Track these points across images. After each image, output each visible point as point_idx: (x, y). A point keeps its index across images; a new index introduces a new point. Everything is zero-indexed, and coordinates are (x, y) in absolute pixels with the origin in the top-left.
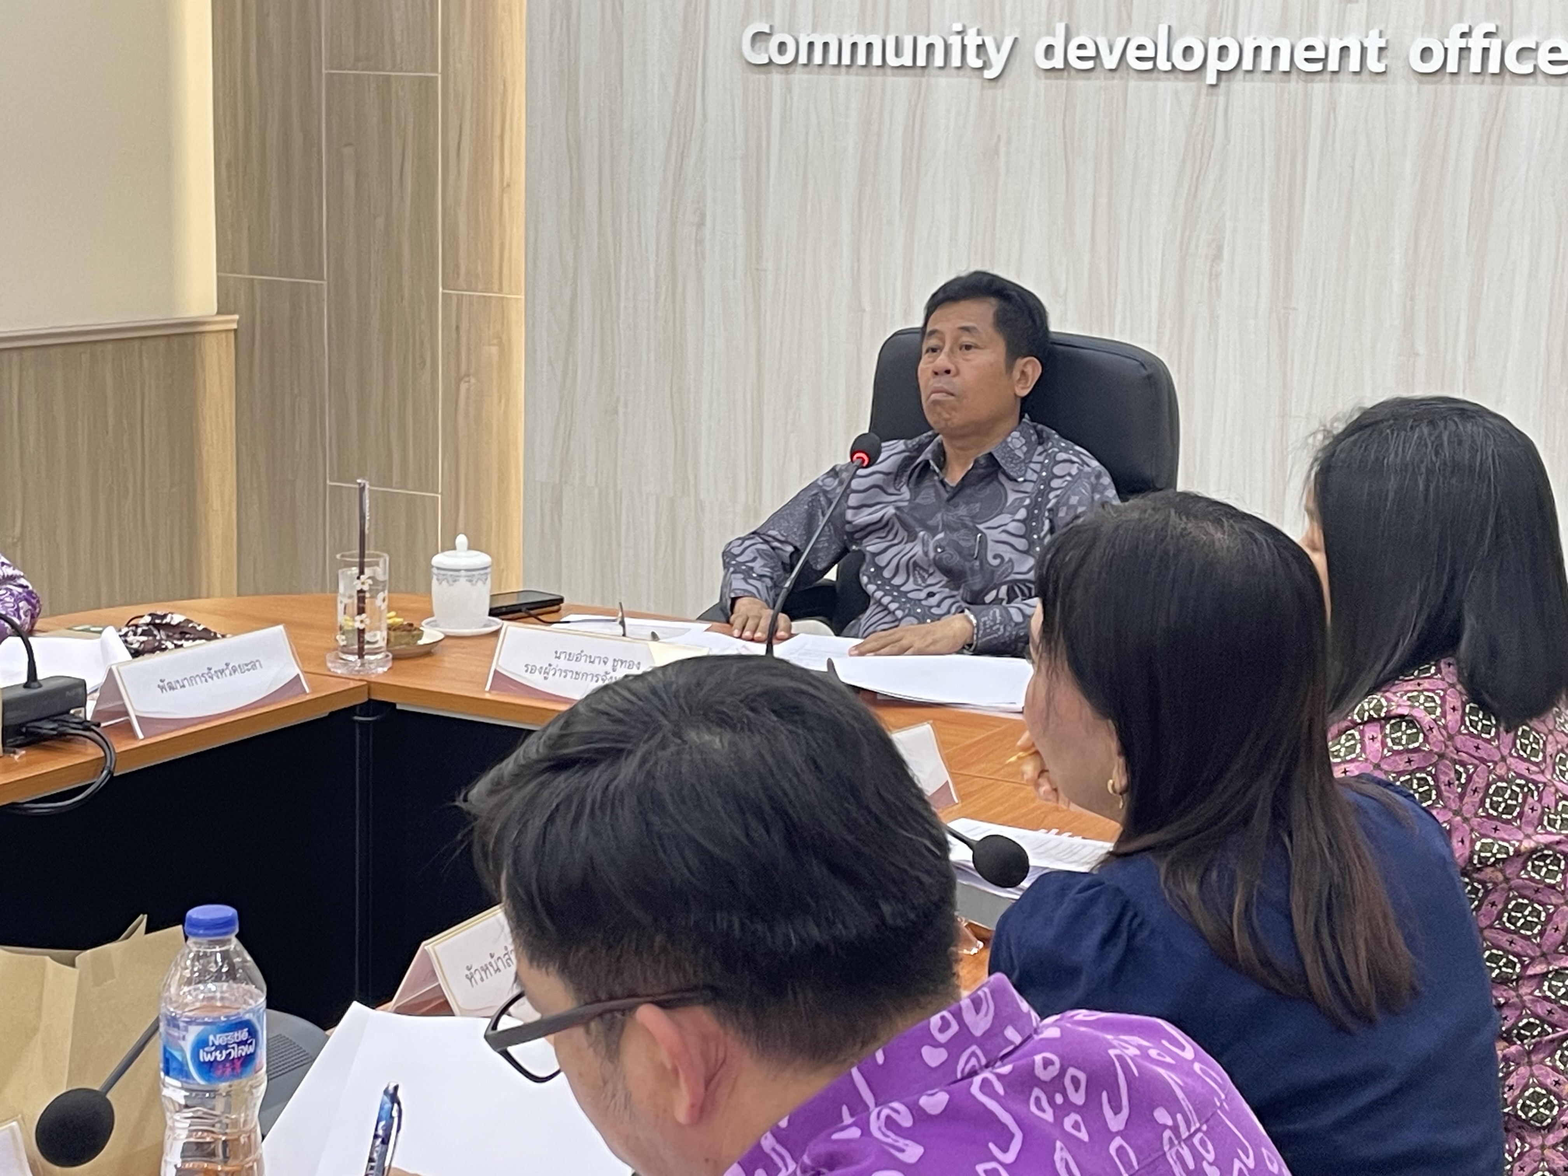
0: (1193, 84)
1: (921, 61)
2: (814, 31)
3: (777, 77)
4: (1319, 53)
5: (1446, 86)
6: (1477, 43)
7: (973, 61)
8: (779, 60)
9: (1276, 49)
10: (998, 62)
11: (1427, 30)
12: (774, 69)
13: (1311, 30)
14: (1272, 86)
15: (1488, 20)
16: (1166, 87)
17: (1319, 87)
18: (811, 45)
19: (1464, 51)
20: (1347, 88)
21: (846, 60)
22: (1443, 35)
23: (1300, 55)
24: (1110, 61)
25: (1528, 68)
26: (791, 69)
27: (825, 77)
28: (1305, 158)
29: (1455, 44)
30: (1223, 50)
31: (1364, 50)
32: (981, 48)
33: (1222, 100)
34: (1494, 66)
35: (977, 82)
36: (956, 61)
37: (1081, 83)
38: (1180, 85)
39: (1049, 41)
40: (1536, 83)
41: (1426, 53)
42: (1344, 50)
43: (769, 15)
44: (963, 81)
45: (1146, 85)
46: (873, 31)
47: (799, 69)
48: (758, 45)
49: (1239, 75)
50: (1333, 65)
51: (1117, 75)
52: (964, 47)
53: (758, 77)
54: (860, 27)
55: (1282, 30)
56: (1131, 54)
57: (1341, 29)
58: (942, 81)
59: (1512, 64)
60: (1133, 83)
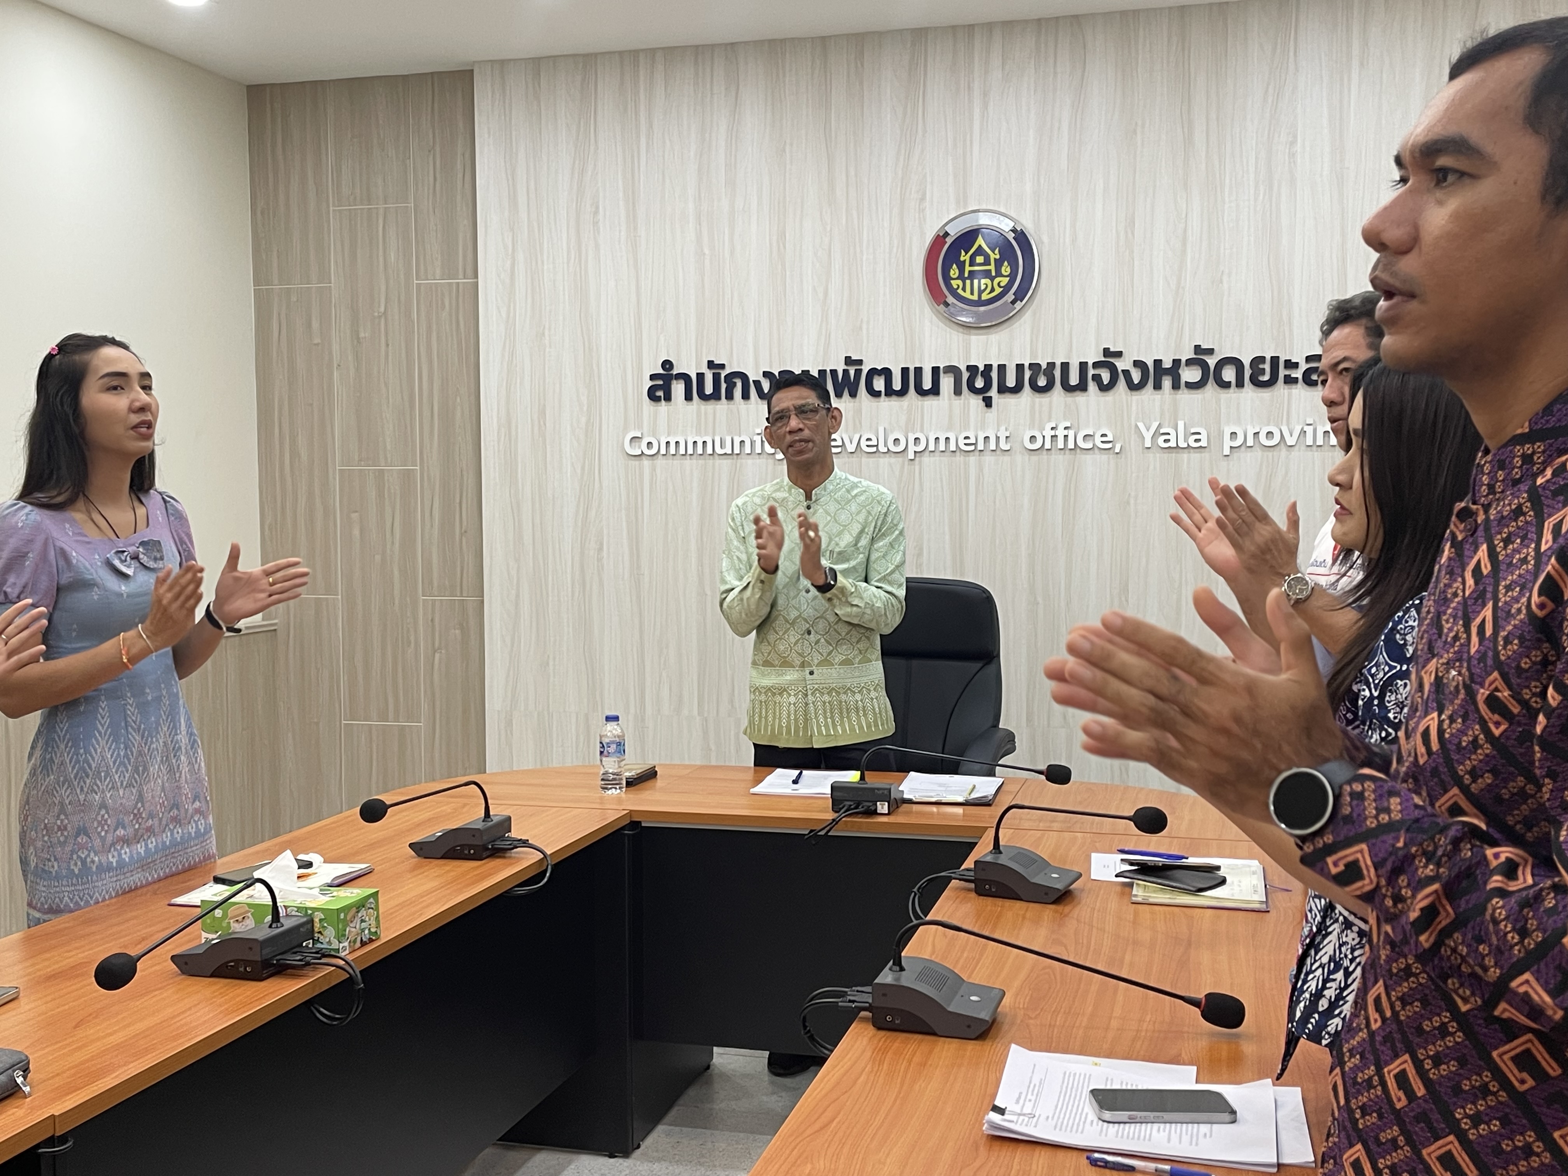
0: (900, 460)
1: (737, 450)
2: (669, 435)
3: (646, 462)
4: (972, 441)
5: (1044, 456)
6: (1061, 433)
8: (647, 452)
9: (947, 439)
11: (1032, 426)
12: (644, 457)
13: (966, 427)
14: (945, 459)
15: (1065, 420)
16: (884, 461)
17: (972, 459)
18: (668, 443)
19: (1054, 437)
20: (988, 459)
21: (690, 451)
22: (1042, 429)
23: (962, 442)
24: (851, 448)
25: (1089, 445)
26: (655, 457)
27: (677, 462)
28: (967, 498)
29: (1048, 433)
30: (917, 440)
31: (998, 438)
33: (917, 468)
34: (1071, 445)
35: (771, 461)
38: (893, 460)
40: (1094, 453)
42: (986, 438)
43: (640, 427)
44: (761, 461)
45: (872, 460)
46: (706, 435)
47: (660, 457)
48: (633, 444)
49: (927, 453)
50: (980, 447)
51: (855, 455)
53: (635, 463)
54: (698, 432)
55: (950, 428)
56: (864, 443)
57: (983, 427)
58: (749, 461)
59: (1081, 443)
60: (865, 459)
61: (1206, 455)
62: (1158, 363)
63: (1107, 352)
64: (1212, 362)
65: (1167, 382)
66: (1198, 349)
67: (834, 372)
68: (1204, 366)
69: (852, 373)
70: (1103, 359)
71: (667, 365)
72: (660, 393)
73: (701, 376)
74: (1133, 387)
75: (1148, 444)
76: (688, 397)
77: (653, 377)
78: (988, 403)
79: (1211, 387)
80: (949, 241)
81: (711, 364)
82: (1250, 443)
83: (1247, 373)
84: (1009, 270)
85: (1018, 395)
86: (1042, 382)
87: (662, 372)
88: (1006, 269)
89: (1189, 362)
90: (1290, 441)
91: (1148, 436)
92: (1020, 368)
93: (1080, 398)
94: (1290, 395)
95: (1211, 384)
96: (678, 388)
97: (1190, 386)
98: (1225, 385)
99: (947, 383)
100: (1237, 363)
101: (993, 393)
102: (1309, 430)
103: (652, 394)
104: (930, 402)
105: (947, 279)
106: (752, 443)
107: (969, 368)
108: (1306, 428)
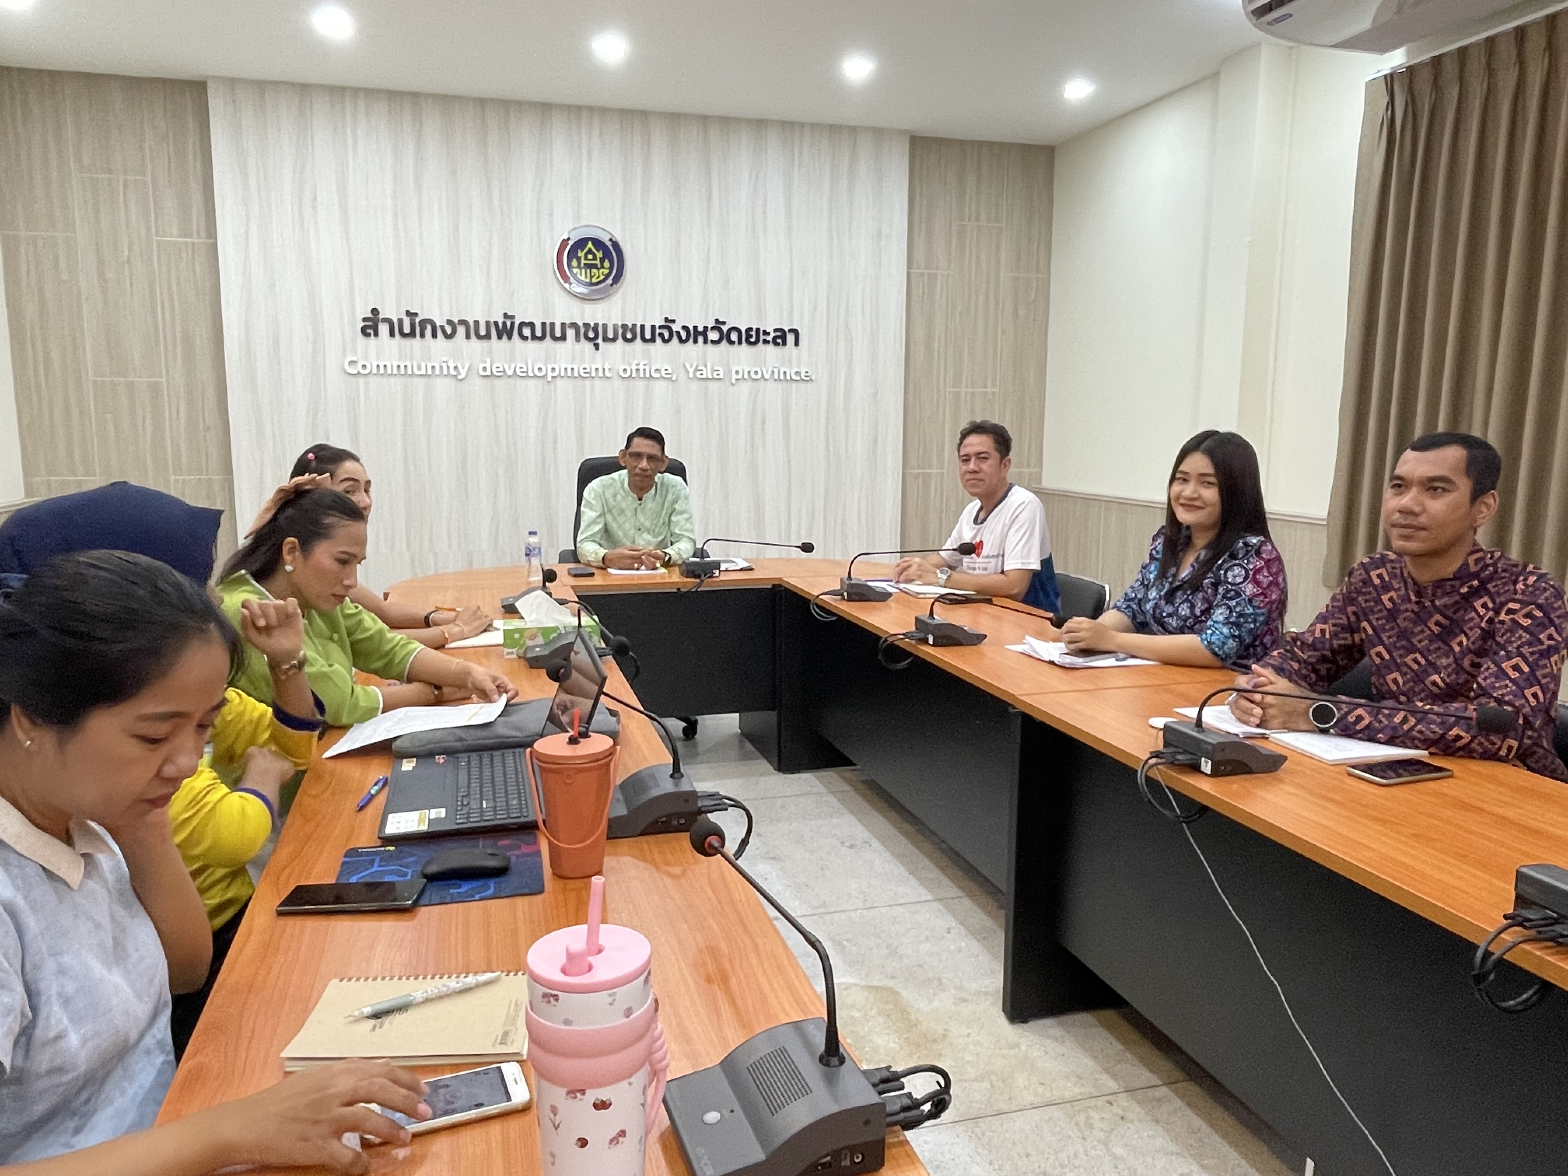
0: (542, 381)
1: (430, 372)
3: (361, 380)
4: (588, 370)
6: (641, 367)
7: (453, 372)
8: (362, 372)
9: (572, 369)
10: (463, 373)
11: (623, 363)
12: (359, 375)
13: (583, 362)
14: (571, 381)
15: (643, 359)
16: (531, 383)
17: (588, 382)
18: (378, 366)
19: (637, 370)
20: (598, 383)
21: (395, 371)
22: (630, 364)
23: (581, 371)
24: (510, 372)
25: (658, 376)
26: (367, 375)
27: (384, 379)
28: (585, 407)
29: (634, 368)
30: (553, 369)
31: (604, 369)
32: (456, 368)
34: (647, 375)
35: (454, 380)
36: (445, 372)
37: (497, 382)
38: (536, 381)
39: (484, 365)
41: (625, 370)
42: (597, 369)
43: (354, 352)
44: (446, 380)
45: (523, 381)
46: (406, 361)
47: (371, 375)
48: (350, 366)
49: (559, 378)
50: (593, 375)
51: (511, 378)
52: (448, 367)
53: (353, 380)
54: (400, 359)
55: (573, 360)
56: (518, 370)
57: (593, 361)
58: (439, 380)
59: (653, 374)
60: (519, 382)
61: (722, 383)
62: (695, 328)
63: (666, 319)
64: (725, 329)
65: (701, 339)
66: (717, 321)
67: (496, 323)
68: (720, 330)
69: (508, 323)
70: (664, 324)
71: (375, 311)
72: (371, 332)
73: (400, 321)
74: (682, 342)
75: (691, 376)
76: (392, 334)
77: (364, 319)
78: (597, 347)
80: (571, 243)
81: (408, 313)
82: (746, 376)
83: (744, 336)
85: (615, 343)
86: (629, 336)
87: (370, 315)
88: (607, 264)
89: (713, 328)
90: (767, 376)
91: (691, 370)
92: (616, 326)
93: (651, 346)
94: (765, 350)
95: (724, 342)
97: (713, 342)
98: (731, 343)
99: (570, 333)
100: (738, 330)
101: (600, 341)
102: (776, 370)
103: (364, 331)
104: (559, 345)
105: (570, 267)
106: (441, 367)
107: (584, 325)
108: (774, 369)
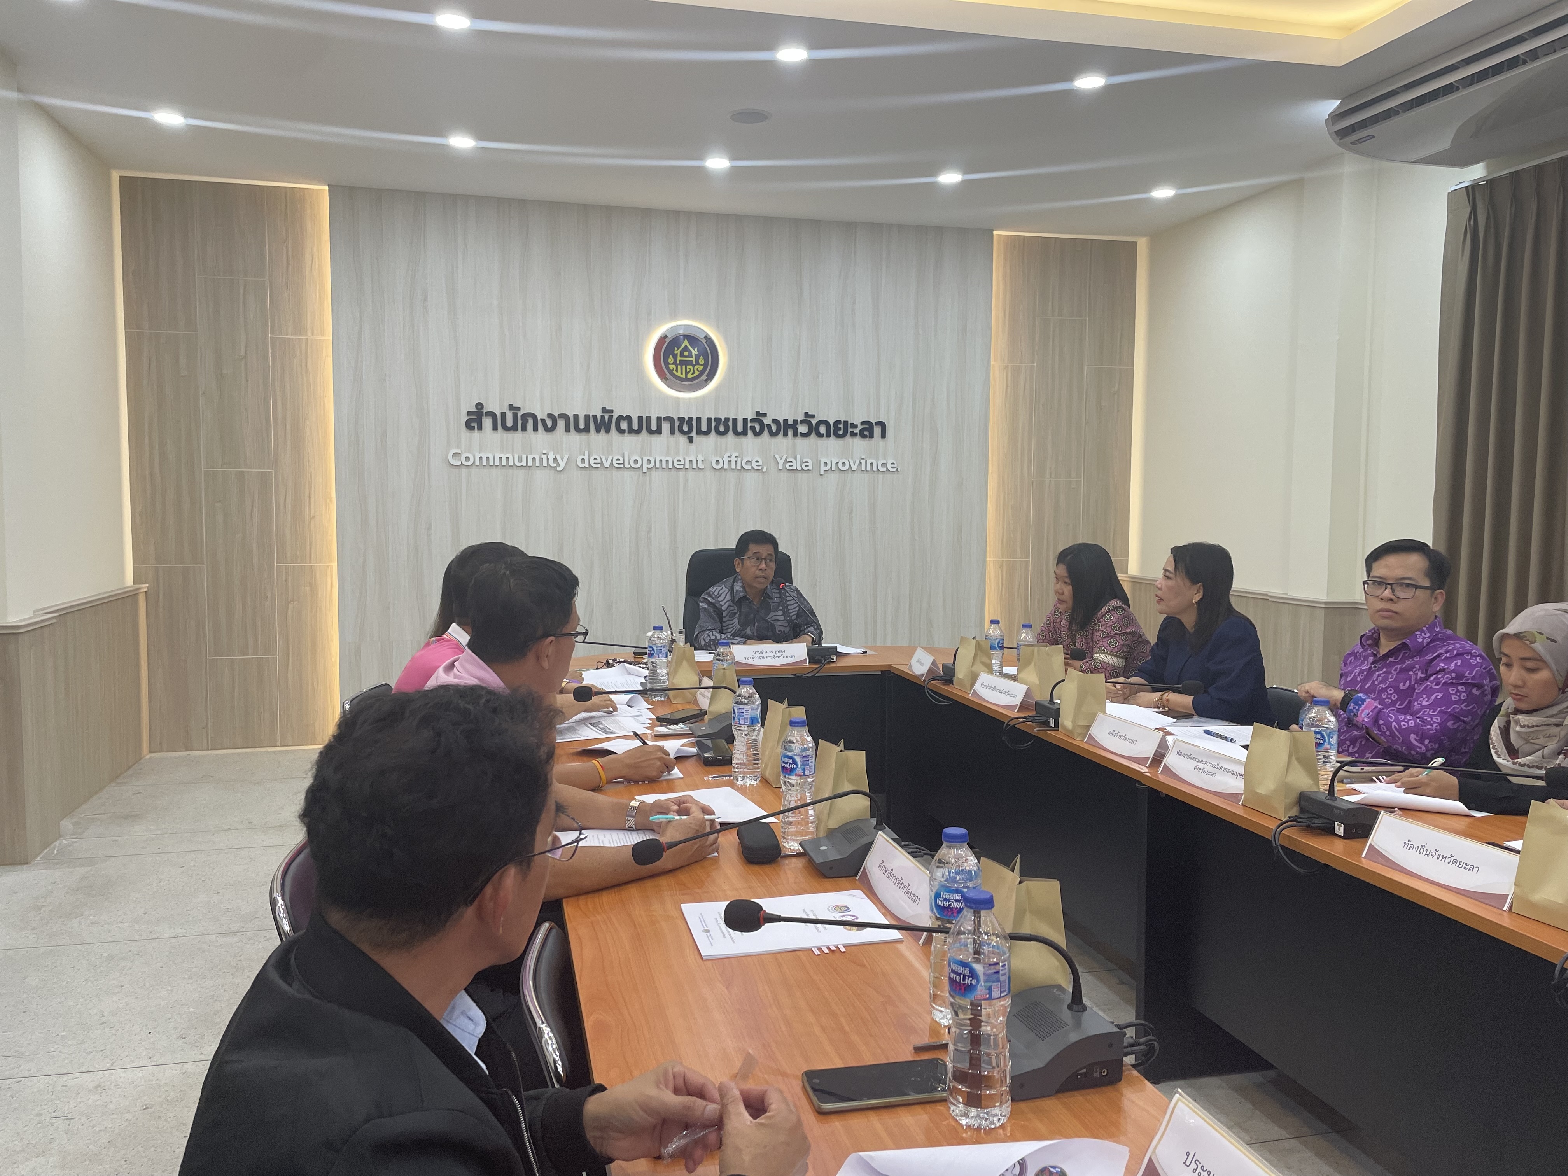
0: (637, 473)
1: (530, 464)
2: (481, 452)
3: (464, 471)
4: (682, 462)
5: (723, 473)
6: (733, 459)
7: (552, 464)
8: (465, 463)
9: (667, 461)
10: (562, 464)
11: (716, 455)
12: (462, 467)
13: (677, 453)
14: (666, 472)
15: (735, 451)
16: (627, 474)
17: (681, 474)
18: (481, 458)
19: (730, 462)
20: (691, 474)
21: (497, 463)
22: (722, 457)
23: (676, 463)
24: (607, 465)
25: (749, 467)
26: (470, 467)
28: (678, 497)
29: (726, 459)
30: (649, 461)
31: (697, 461)
32: (555, 459)
33: (647, 478)
34: (739, 467)
35: (552, 471)
36: (545, 464)
37: (594, 472)
38: (632, 473)
39: (583, 457)
40: (751, 472)
41: (718, 462)
42: (691, 461)
43: (459, 447)
44: (547, 471)
45: (619, 473)
46: (508, 453)
47: (474, 467)
48: (454, 458)
49: (654, 469)
50: (687, 466)
51: (608, 469)
52: (548, 459)
53: (456, 470)
54: (502, 451)
55: (668, 454)
56: (615, 462)
57: (687, 454)
58: (538, 472)
59: (745, 466)
60: (615, 472)
61: (811, 474)
62: (786, 421)
63: (758, 413)
64: (814, 422)
65: (790, 433)
66: (806, 414)
67: (595, 417)
68: (810, 424)
69: (607, 417)
70: (756, 417)
71: (479, 406)
72: (475, 425)
73: (503, 415)
74: (772, 434)
75: (781, 467)
76: (495, 428)
77: (469, 413)
78: (691, 440)
79: (813, 436)
80: (668, 340)
81: (511, 407)
82: (834, 468)
83: (832, 429)
84: (703, 361)
85: (709, 436)
86: (722, 429)
87: (474, 409)
89: (802, 422)
90: (854, 468)
91: (781, 462)
92: (709, 420)
93: (743, 440)
94: (853, 442)
96: (487, 422)
97: (802, 435)
98: (820, 435)
99: (666, 426)
100: (826, 423)
101: (694, 434)
103: (469, 426)
104: (655, 439)
105: (667, 364)
106: (541, 459)
107: (679, 418)
108: (862, 461)
